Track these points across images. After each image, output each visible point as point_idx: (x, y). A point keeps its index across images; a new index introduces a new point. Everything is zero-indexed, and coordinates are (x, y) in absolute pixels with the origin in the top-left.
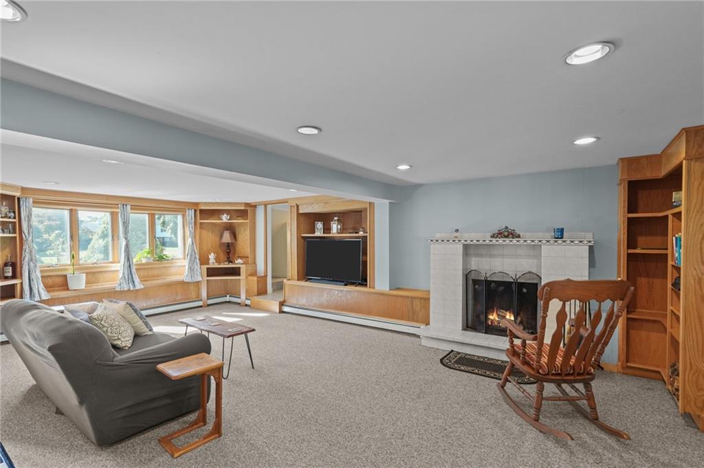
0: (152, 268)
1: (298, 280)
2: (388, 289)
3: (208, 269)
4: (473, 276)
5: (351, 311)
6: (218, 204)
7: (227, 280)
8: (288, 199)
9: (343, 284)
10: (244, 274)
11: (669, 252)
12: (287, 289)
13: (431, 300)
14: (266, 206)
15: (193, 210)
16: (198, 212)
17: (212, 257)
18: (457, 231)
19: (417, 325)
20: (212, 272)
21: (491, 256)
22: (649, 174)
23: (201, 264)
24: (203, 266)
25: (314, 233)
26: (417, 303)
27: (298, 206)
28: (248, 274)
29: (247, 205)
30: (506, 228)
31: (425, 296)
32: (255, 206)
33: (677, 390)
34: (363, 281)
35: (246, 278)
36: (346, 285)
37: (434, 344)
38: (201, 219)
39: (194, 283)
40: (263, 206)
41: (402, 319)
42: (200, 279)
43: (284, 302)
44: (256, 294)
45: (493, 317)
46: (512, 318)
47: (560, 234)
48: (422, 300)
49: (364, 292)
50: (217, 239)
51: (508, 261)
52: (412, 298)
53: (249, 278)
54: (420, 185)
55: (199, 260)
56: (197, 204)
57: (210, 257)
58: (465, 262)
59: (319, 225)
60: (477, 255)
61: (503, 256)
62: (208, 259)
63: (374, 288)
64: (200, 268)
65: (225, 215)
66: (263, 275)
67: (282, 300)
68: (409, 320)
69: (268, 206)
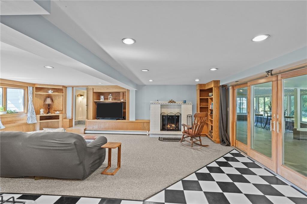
0: (6, 117)
1: (93, 119)
2: (135, 120)
3: (40, 116)
4: (162, 114)
5: (119, 129)
6: (47, 85)
7: (48, 122)
8: (88, 86)
9: (116, 119)
10: (61, 118)
11: (209, 106)
12: (87, 123)
13: (150, 123)
14: (73, 87)
15: (32, 87)
16: (35, 89)
17: (42, 111)
18: (158, 100)
19: (146, 131)
20: (42, 118)
21: (168, 108)
22: (203, 88)
23: (36, 114)
24: (37, 115)
25: (100, 100)
26: (145, 124)
27: (93, 89)
28: (63, 118)
29: (63, 86)
30: (172, 100)
31: (148, 121)
32: (66, 87)
33: (212, 136)
34: (124, 118)
35: (62, 120)
36: (117, 120)
37: (154, 136)
38: (36, 92)
39: (33, 124)
40: (71, 88)
41: (140, 130)
42: (36, 122)
43: (86, 129)
44: (69, 127)
45: (169, 126)
46: (174, 126)
47: (185, 102)
48: (147, 123)
49: (125, 122)
50: (42, 102)
51: (172, 109)
52: (144, 122)
53: (64, 120)
54: (145, 85)
55: (35, 112)
56: (34, 84)
57: (41, 111)
58: (161, 110)
59: (102, 97)
60: (164, 108)
61: (171, 108)
62: (40, 112)
63: (129, 120)
64: (36, 116)
65: (50, 91)
66: (71, 118)
67: (85, 128)
68: (142, 130)
69: (74, 88)
